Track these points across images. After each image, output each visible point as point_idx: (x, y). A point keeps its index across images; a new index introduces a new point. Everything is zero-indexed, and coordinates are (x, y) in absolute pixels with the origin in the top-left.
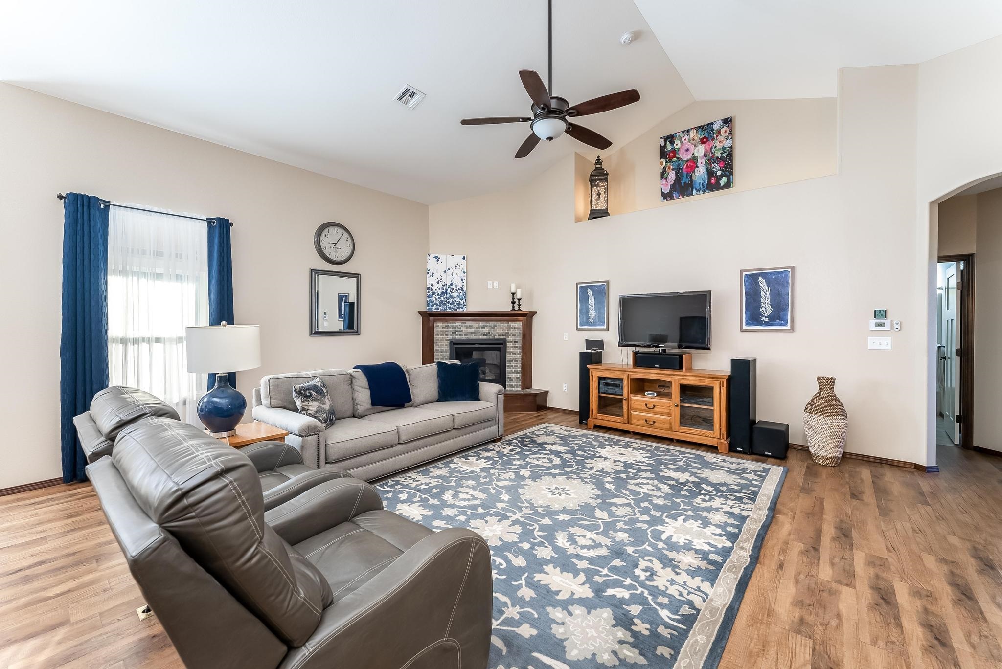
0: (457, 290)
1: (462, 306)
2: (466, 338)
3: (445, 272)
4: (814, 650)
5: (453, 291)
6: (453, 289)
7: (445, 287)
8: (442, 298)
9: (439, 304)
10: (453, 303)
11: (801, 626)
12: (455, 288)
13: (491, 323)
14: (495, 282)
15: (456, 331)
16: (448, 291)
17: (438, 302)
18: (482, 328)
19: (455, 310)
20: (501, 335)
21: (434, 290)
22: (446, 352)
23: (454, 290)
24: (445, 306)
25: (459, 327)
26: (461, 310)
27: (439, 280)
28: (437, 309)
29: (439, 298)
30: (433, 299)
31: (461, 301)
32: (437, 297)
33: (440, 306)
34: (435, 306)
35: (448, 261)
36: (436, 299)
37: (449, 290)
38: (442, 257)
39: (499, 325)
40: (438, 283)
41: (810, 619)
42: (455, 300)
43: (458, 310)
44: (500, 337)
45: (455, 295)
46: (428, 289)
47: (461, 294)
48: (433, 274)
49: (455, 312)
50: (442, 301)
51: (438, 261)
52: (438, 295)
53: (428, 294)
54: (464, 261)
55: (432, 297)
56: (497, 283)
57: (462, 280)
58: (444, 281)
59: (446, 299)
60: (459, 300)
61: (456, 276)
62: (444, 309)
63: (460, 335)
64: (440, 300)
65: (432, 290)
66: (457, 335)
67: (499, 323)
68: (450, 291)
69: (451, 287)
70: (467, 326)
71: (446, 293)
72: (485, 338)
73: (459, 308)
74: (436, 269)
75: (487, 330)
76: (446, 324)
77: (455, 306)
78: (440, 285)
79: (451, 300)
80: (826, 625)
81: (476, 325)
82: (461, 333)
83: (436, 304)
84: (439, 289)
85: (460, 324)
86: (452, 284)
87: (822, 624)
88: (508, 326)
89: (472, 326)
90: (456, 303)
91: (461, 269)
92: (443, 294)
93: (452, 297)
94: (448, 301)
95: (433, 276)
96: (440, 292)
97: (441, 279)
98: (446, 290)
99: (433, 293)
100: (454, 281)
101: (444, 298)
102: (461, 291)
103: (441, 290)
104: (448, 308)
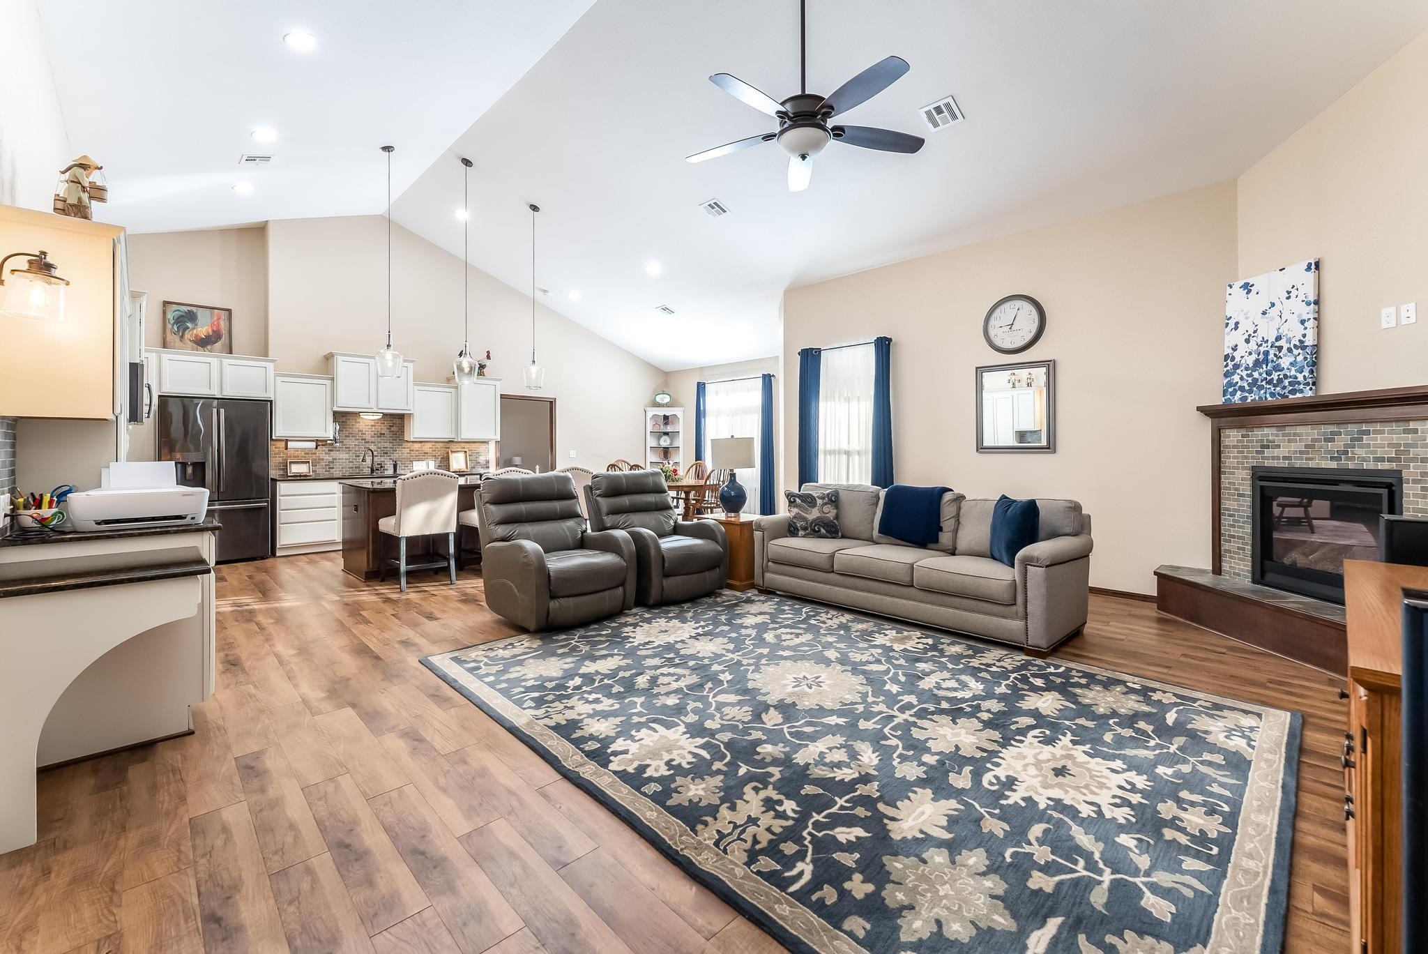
0: (1290, 350)
1: (1301, 387)
2: (1286, 464)
3: (1264, 313)
4: (435, 750)
5: (1281, 354)
6: (1280, 348)
7: (1262, 349)
8: (1256, 375)
9: (1247, 388)
10: (1280, 381)
11: (460, 758)
12: (1286, 346)
13: (1350, 427)
14: (1404, 308)
15: (1263, 447)
16: (1271, 356)
17: (1245, 385)
18: (1327, 440)
19: (1284, 396)
20: (1382, 460)
21: (1237, 359)
22: (1243, 495)
23: (1285, 350)
24: (1262, 392)
25: (1271, 438)
26: (1298, 395)
27: (1249, 335)
28: (1244, 399)
29: (1248, 376)
30: (1236, 378)
31: (1298, 375)
32: (1244, 374)
33: (1250, 392)
34: (1239, 393)
35: (1270, 285)
36: (1242, 379)
37: (1272, 352)
38: (1258, 281)
39: (1376, 432)
40: (1247, 341)
41: (461, 768)
42: (1286, 377)
43: (1291, 396)
44: (1380, 466)
45: (1285, 362)
46: (1226, 357)
47: (1300, 358)
48: (1237, 324)
49: (1284, 402)
50: (1255, 380)
51: (1249, 292)
52: (1247, 369)
53: (1225, 369)
54: (1311, 275)
55: (1233, 374)
56: (1412, 306)
57: (1303, 322)
58: (1260, 334)
59: (1264, 375)
60: (1293, 373)
61: (1290, 317)
62: (1260, 398)
63: (1273, 458)
64: (1250, 380)
65: (1233, 359)
66: (1267, 458)
67: (1378, 427)
68: (1275, 355)
69: (1277, 344)
70: (1289, 435)
71: (1266, 361)
72: (1334, 465)
73: (1293, 392)
74: (1245, 312)
75: (1340, 443)
76: (1244, 432)
77: (1284, 388)
78: (1253, 346)
79: (1275, 376)
80: (446, 773)
81: (1308, 433)
82: (1276, 452)
83: (1242, 389)
84: (1250, 354)
85: (1273, 430)
86: (1278, 338)
87: (448, 771)
88: (1406, 431)
89: (1299, 435)
90: (1286, 382)
91: (1302, 297)
92: (1257, 364)
93: (1277, 368)
94: (1269, 378)
95: (1236, 328)
96: (1250, 360)
97: (1255, 332)
98: (1266, 353)
99: (1236, 367)
100: (1284, 331)
101: (1260, 374)
102: (1300, 351)
103: (1254, 357)
104: (1268, 396)
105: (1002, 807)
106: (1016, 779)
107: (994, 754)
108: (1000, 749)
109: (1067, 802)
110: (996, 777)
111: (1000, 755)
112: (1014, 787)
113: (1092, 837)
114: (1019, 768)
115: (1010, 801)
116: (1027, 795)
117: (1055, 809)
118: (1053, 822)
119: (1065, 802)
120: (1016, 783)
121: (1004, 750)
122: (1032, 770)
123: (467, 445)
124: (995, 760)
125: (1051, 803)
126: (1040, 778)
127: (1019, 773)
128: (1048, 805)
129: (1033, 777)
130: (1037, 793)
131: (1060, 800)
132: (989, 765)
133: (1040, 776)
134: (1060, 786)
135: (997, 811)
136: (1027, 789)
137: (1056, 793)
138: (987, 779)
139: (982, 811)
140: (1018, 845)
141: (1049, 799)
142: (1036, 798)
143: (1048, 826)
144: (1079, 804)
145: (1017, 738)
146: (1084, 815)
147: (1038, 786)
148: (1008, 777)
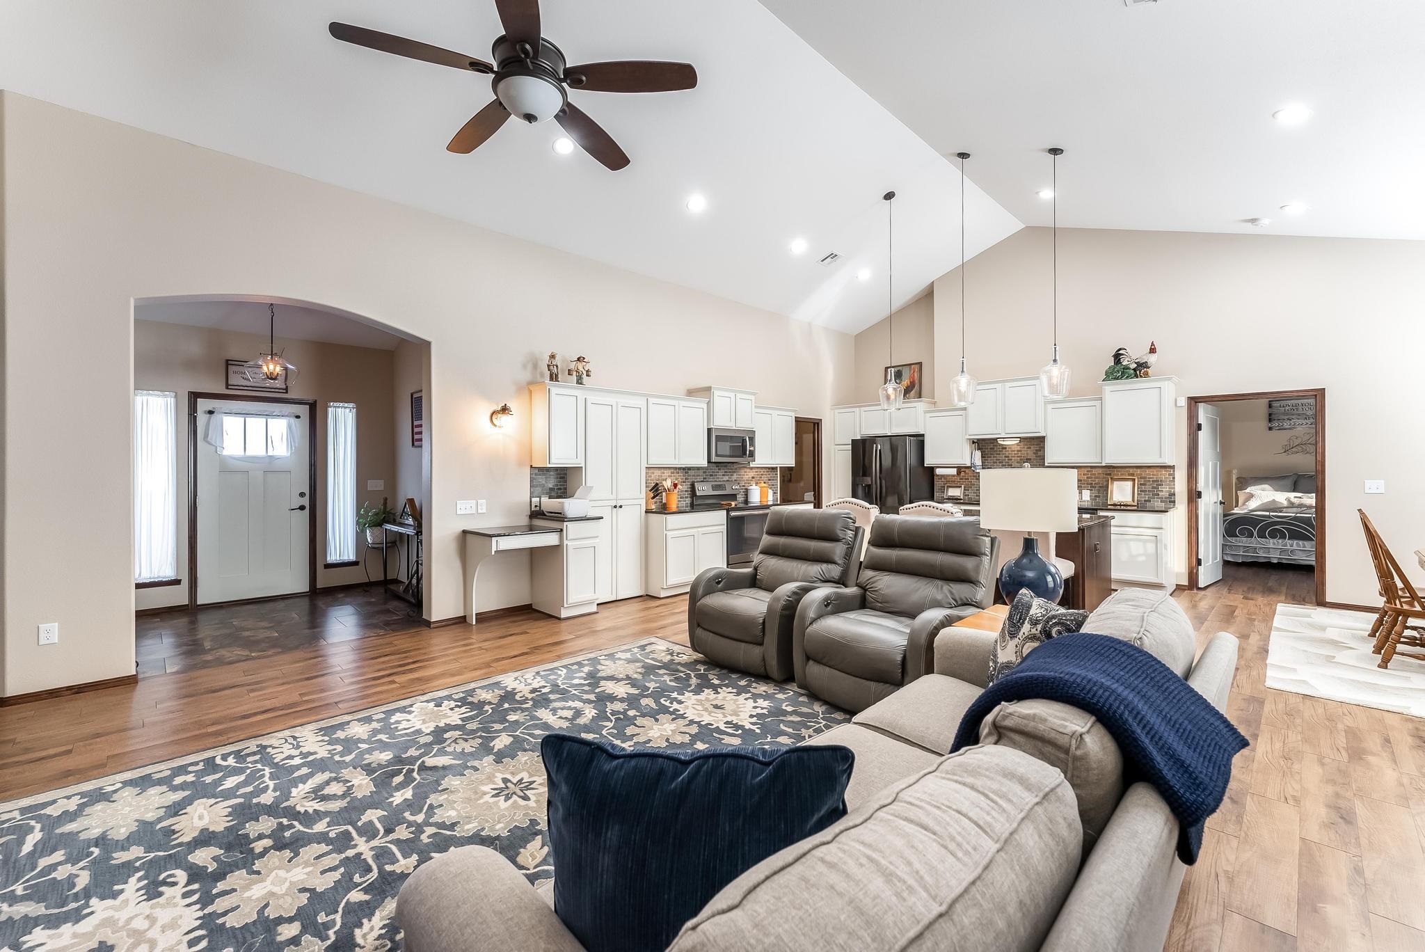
105: (138, 870)
106: (148, 900)
107: (206, 900)
108: (206, 911)
109: (67, 929)
110: (174, 884)
111: (198, 906)
112: (143, 892)
113: (17, 918)
114: (158, 912)
115: (133, 880)
116: (121, 898)
117: (78, 910)
118: (70, 898)
119: (69, 925)
120: (145, 897)
121: (200, 914)
122: (140, 924)
123: (1139, 471)
124: (196, 897)
125: (85, 911)
126: (121, 924)
127: (152, 908)
128: (89, 907)
129: (131, 918)
130: (112, 908)
131: (77, 921)
132: (196, 886)
133: (124, 927)
134: (90, 935)
135: (137, 864)
136: (126, 901)
137: (85, 926)
138: (181, 876)
139: (152, 855)
140: (94, 862)
141: (92, 913)
142: (109, 902)
143: (74, 891)
144: (50, 937)
145: (204, 944)
146: (37, 930)
147: (117, 915)
148: (160, 894)
